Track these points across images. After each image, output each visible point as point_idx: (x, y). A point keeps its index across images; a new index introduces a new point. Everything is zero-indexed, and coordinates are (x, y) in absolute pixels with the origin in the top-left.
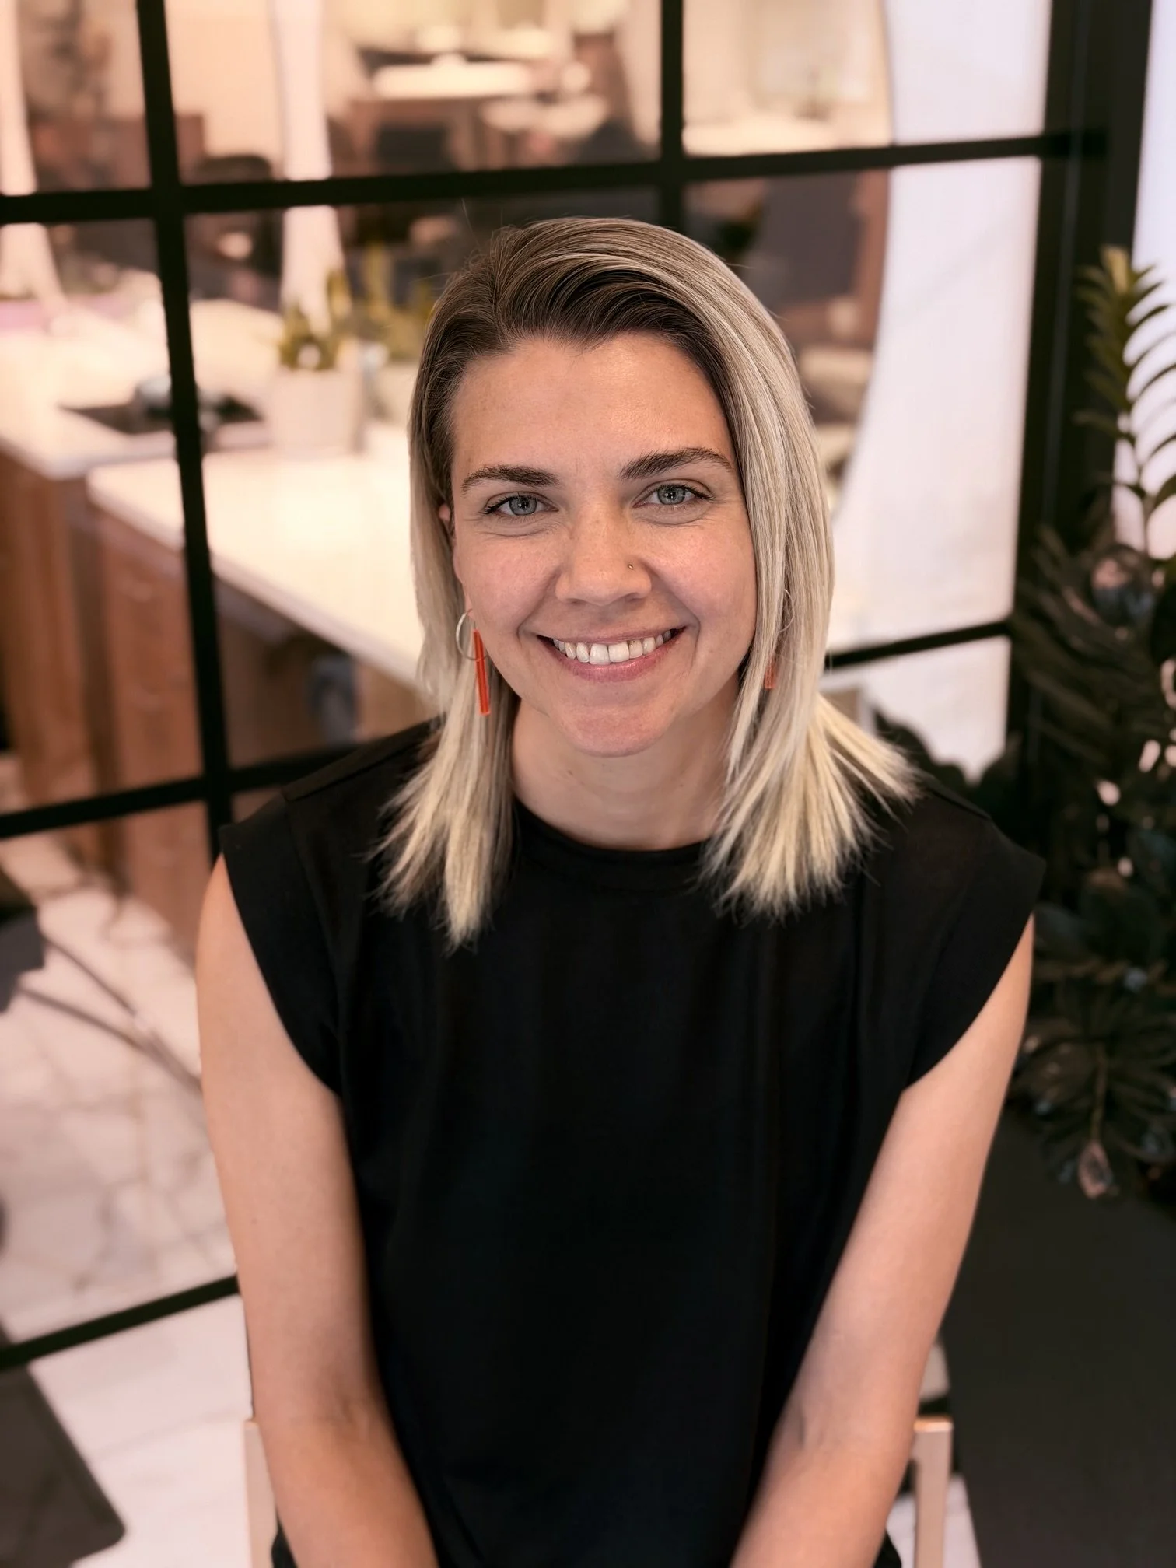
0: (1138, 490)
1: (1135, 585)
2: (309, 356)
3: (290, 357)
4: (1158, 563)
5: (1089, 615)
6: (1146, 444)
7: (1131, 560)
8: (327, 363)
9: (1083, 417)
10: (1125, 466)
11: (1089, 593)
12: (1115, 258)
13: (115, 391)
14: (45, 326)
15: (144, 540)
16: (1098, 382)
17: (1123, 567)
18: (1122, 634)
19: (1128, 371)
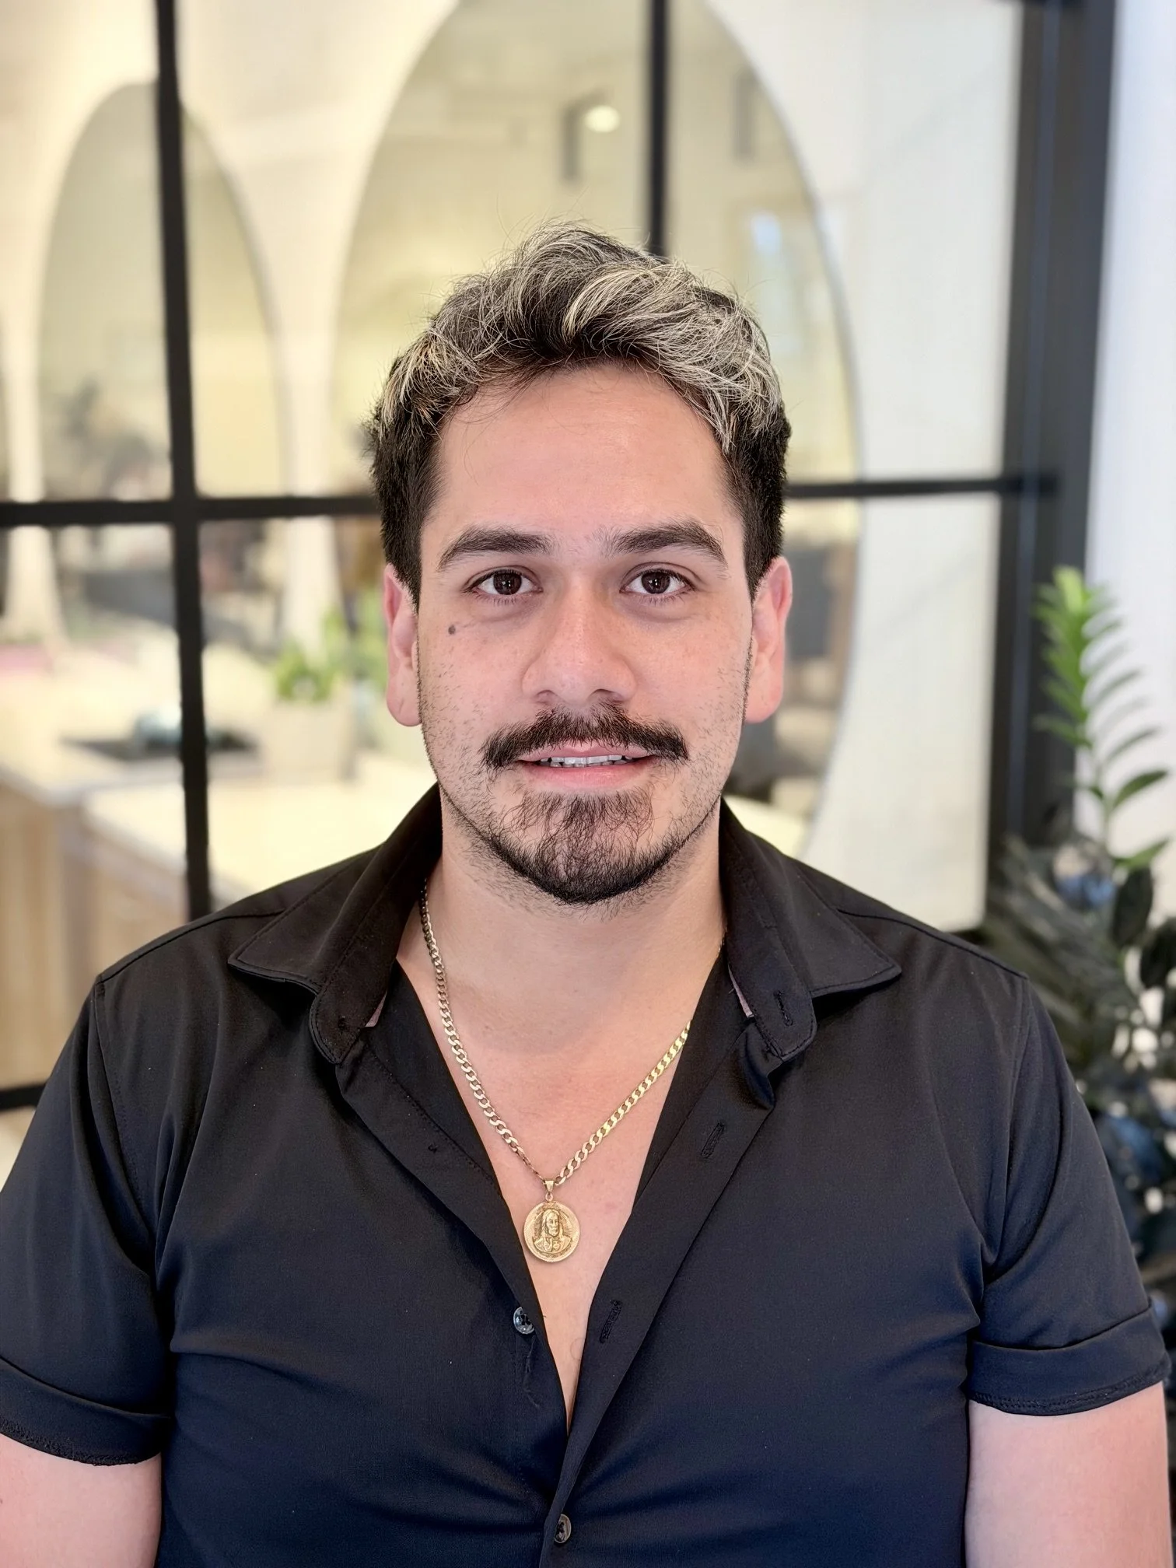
0: (1097, 792)
1: (1095, 875)
2: (308, 687)
3: (286, 691)
4: (1118, 861)
5: (1053, 901)
6: (1104, 747)
7: (1091, 849)
8: (322, 695)
9: (1043, 722)
10: (1085, 771)
11: (1052, 880)
12: (1068, 579)
13: (115, 723)
14: (48, 668)
15: (138, 859)
16: (1056, 691)
17: (1084, 855)
18: (1088, 921)
19: (1083, 681)
